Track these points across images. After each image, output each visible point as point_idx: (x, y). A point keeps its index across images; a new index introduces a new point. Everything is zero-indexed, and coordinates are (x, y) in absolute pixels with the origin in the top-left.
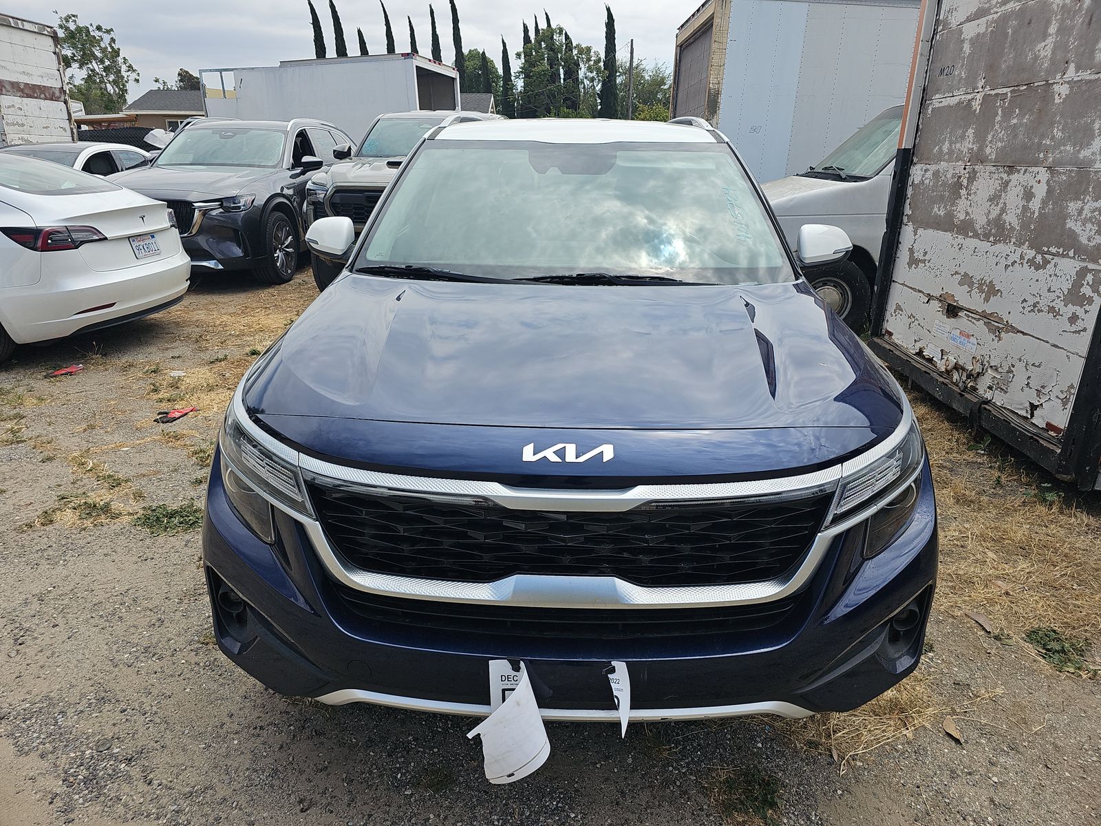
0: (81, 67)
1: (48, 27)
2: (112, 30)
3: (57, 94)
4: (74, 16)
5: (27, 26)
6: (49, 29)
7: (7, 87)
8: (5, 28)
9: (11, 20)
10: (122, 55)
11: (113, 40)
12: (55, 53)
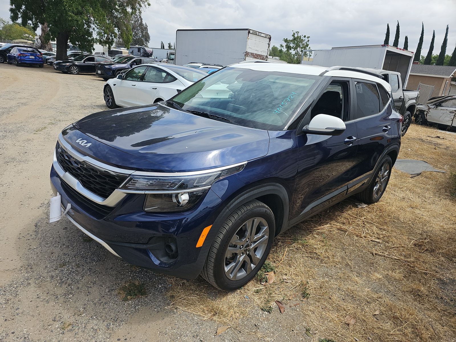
0: (294, 50)
1: (269, 35)
2: (309, 37)
3: (265, 58)
4: (298, 32)
5: (262, 35)
6: (269, 36)
7: (250, 54)
8: (255, 35)
9: (258, 33)
10: (309, 47)
11: (308, 41)
12: (268, 44)
